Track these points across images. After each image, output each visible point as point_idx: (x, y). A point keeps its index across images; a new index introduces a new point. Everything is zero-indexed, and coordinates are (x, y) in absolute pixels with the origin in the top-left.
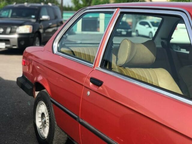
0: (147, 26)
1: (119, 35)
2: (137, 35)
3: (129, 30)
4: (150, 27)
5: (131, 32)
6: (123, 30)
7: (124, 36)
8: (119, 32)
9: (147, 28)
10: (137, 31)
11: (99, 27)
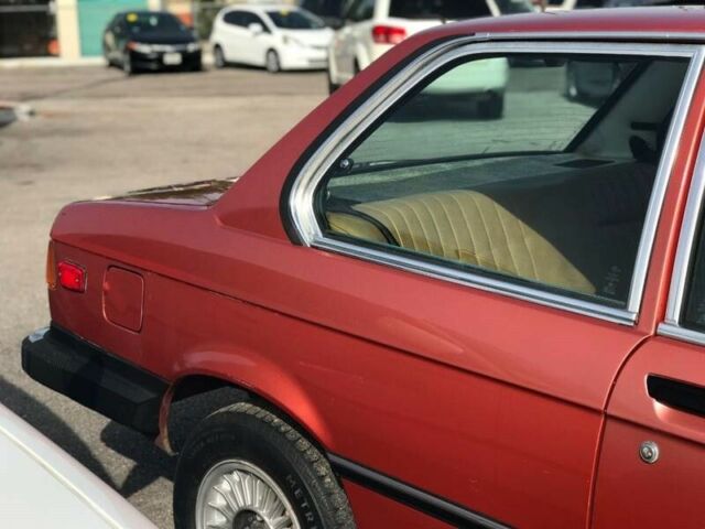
0: (256, 27)
1: (154, 66)
2: (220, 63)
3: (191, 47)
4: (266, 29)
5: (198, 55)
6: (168, 48)
7: (172, 69)
8: (153, 56)
9: (256, 34)
10: (218, 47)
11: (54, 39)
